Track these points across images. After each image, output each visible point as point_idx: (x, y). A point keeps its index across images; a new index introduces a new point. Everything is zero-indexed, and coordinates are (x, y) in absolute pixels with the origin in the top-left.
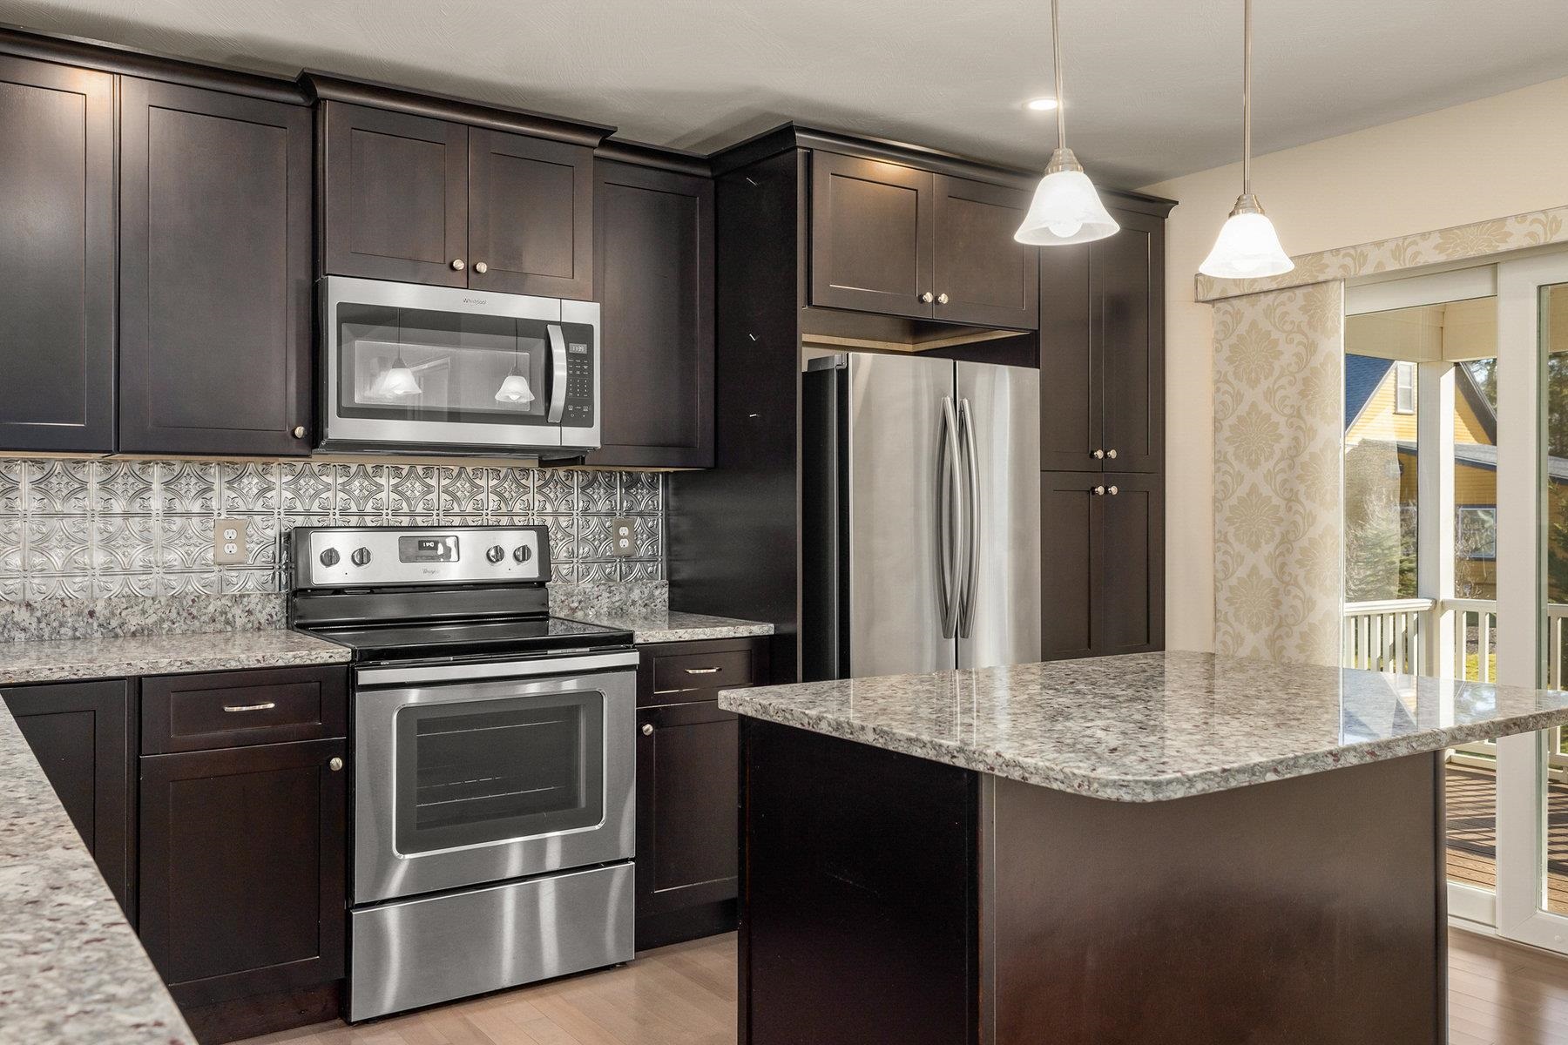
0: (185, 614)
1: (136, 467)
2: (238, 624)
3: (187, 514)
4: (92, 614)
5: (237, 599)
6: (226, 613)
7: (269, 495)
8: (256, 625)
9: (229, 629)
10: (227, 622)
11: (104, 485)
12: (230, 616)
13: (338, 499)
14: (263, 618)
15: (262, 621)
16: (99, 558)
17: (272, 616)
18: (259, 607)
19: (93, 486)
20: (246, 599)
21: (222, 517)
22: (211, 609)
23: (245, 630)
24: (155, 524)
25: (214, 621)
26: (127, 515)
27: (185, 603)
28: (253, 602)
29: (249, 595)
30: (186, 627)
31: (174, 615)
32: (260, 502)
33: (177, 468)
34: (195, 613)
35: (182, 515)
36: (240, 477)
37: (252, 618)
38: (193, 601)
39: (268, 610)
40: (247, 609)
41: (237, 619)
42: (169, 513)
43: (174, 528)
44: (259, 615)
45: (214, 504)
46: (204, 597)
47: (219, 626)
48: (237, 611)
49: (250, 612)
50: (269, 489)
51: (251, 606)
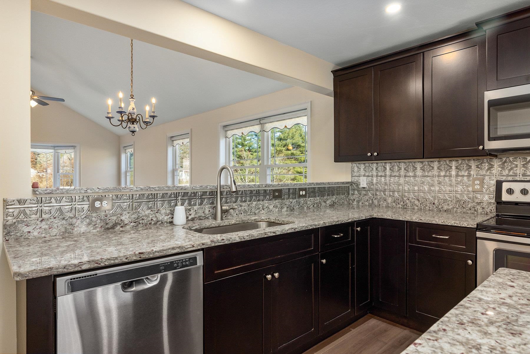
0: (461, 207)
1: (448, 162)
2: (479, 212)
3: (463, 176)
4: (434, 204)
5: (479, 204)
6: (475, 208)
7: (492, 169)
8: (486, 213)
9: (476, 213)
10: (475, 210)
11: (438, 168)
12: (476, 208)
13: (521, 170)
14: (488, 211)
15: (488, 212)
16: (437, 188)
17: (491, 210)
18: (487, 207)
19: (436, 168)
20: (482, 204)
21: (474, 177)
22: (469, 206)
23: (481, 214)
24: (453, 179)
25: (470, 210)
26: (445, 176)
27: (461, 203)
28: (485, 205)
29: (483, 203)
30: (461, 211)
31: (457, 206)
32: (489, 172)
33: (460, 162)
34: (464, 206)
35: (461, 176)
36: (481, 163)
37: (484, 210)
38: (464, 203)
39: (490, 208)
40: (482, 207)
41: (479, 210)
42: (457, 176)
43: (459, 180)
44: (487, 209)
45: (472, 173)
46: (467, 202)
47: (472, 212)
48: (479, 207)
49: (483, 208)
50: (492, 167)
51: (484, 206)
